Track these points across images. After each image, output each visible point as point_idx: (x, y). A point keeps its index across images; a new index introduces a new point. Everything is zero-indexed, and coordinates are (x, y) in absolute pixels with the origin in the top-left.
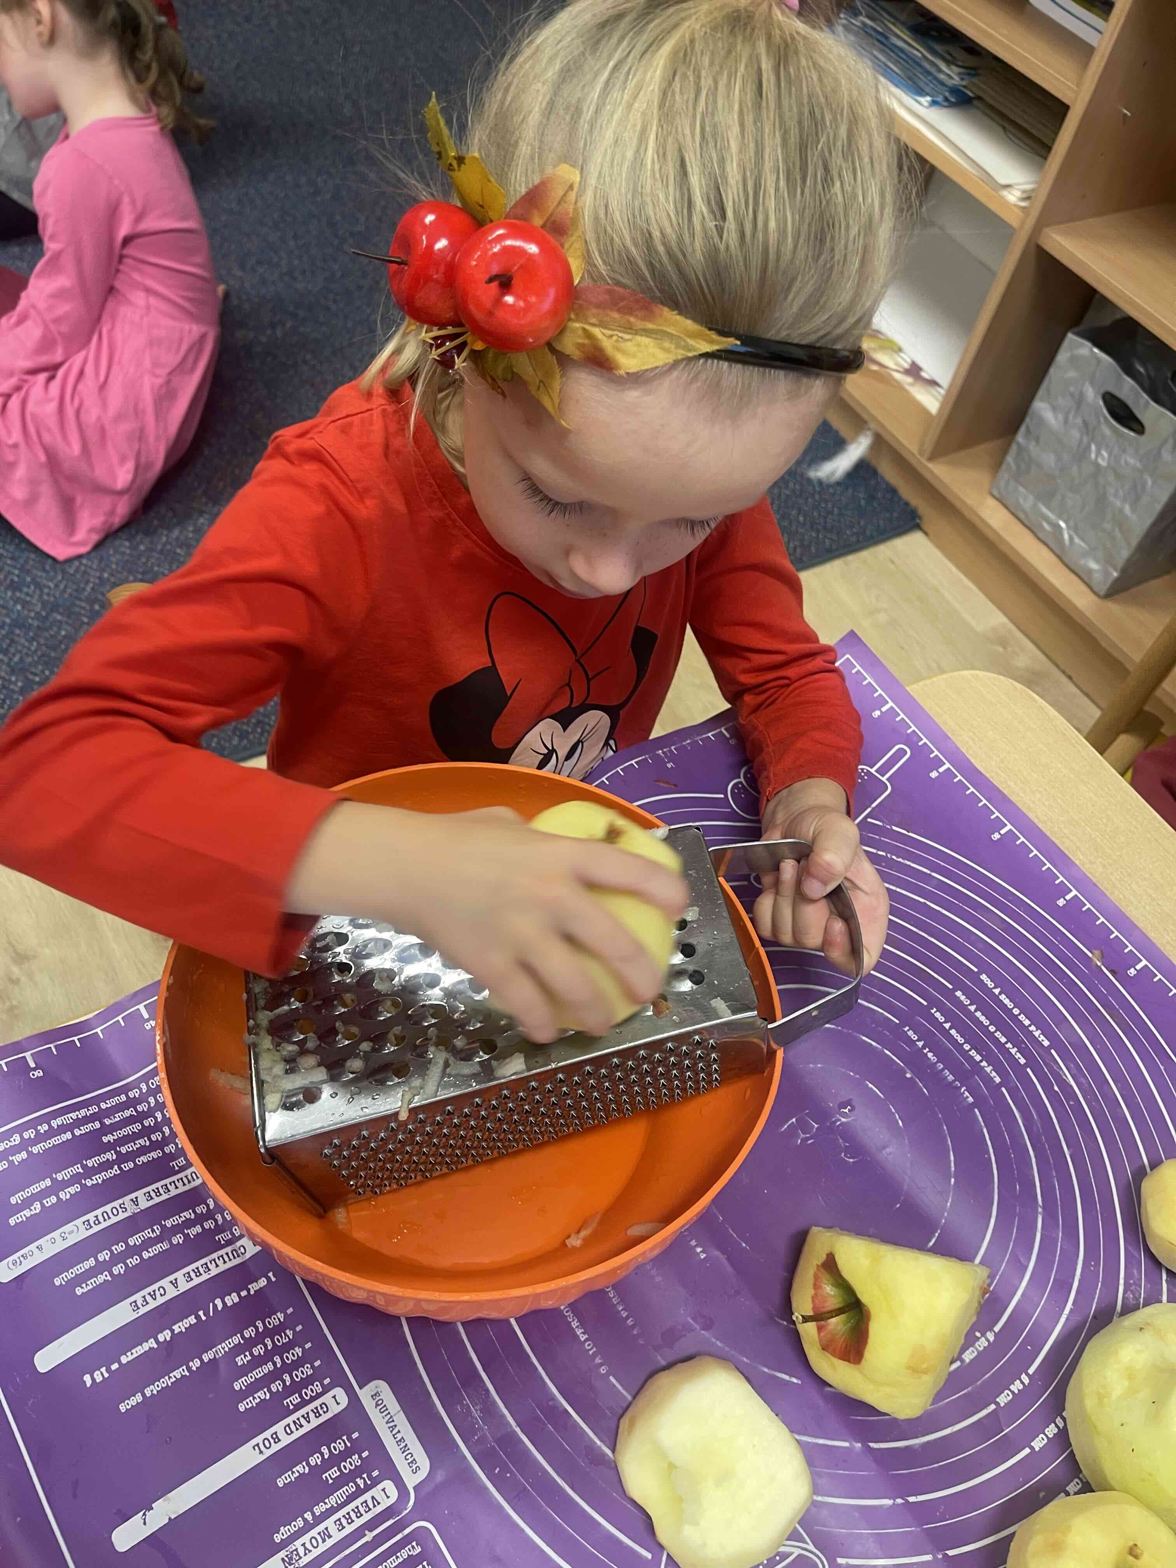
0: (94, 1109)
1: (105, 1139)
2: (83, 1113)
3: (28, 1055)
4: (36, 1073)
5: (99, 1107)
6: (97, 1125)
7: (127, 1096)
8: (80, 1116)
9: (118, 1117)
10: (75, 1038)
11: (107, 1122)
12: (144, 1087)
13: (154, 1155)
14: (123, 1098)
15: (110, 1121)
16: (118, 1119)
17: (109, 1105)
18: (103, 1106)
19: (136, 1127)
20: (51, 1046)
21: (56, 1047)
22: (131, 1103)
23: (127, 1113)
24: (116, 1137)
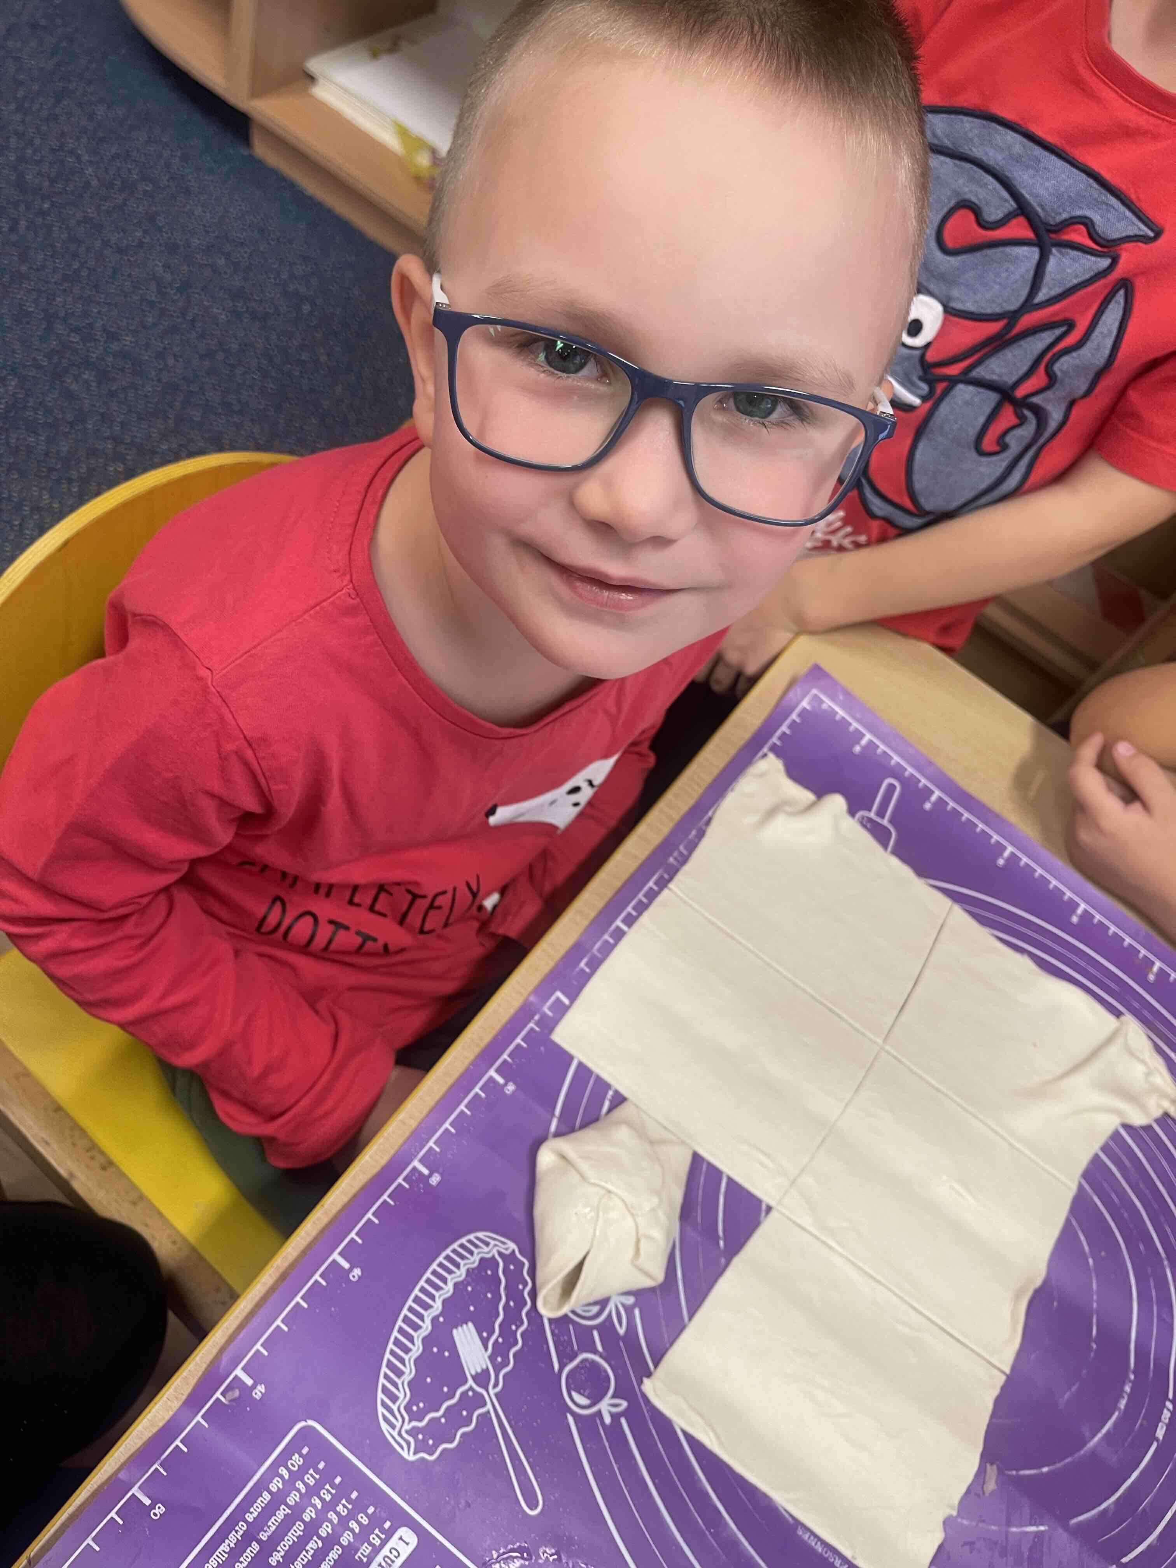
0: (242, 1527)
1: (273, 1561)
2: (233, 1539)
3: (135, 1490)
4: (157, 1511)
5: (246, 1522)
6: (255, 1547)
7: (270, 1492)
8: (232, 1545)
9: (273, 1524)
10: (178, 1442)
11: (264, 1536)
12: (283, 1471)
13: (334, 1555)
14: (266, 1496)
15: (266, 1534)
16: (273, 1528)
17: (255, 1514)
18: (250, 1518)
19: (298, 1529)
20: (156, 1466)
21: (161, 1465)
22: (278, 1500)
23: (281, 1514)
24: (282, 1553)
